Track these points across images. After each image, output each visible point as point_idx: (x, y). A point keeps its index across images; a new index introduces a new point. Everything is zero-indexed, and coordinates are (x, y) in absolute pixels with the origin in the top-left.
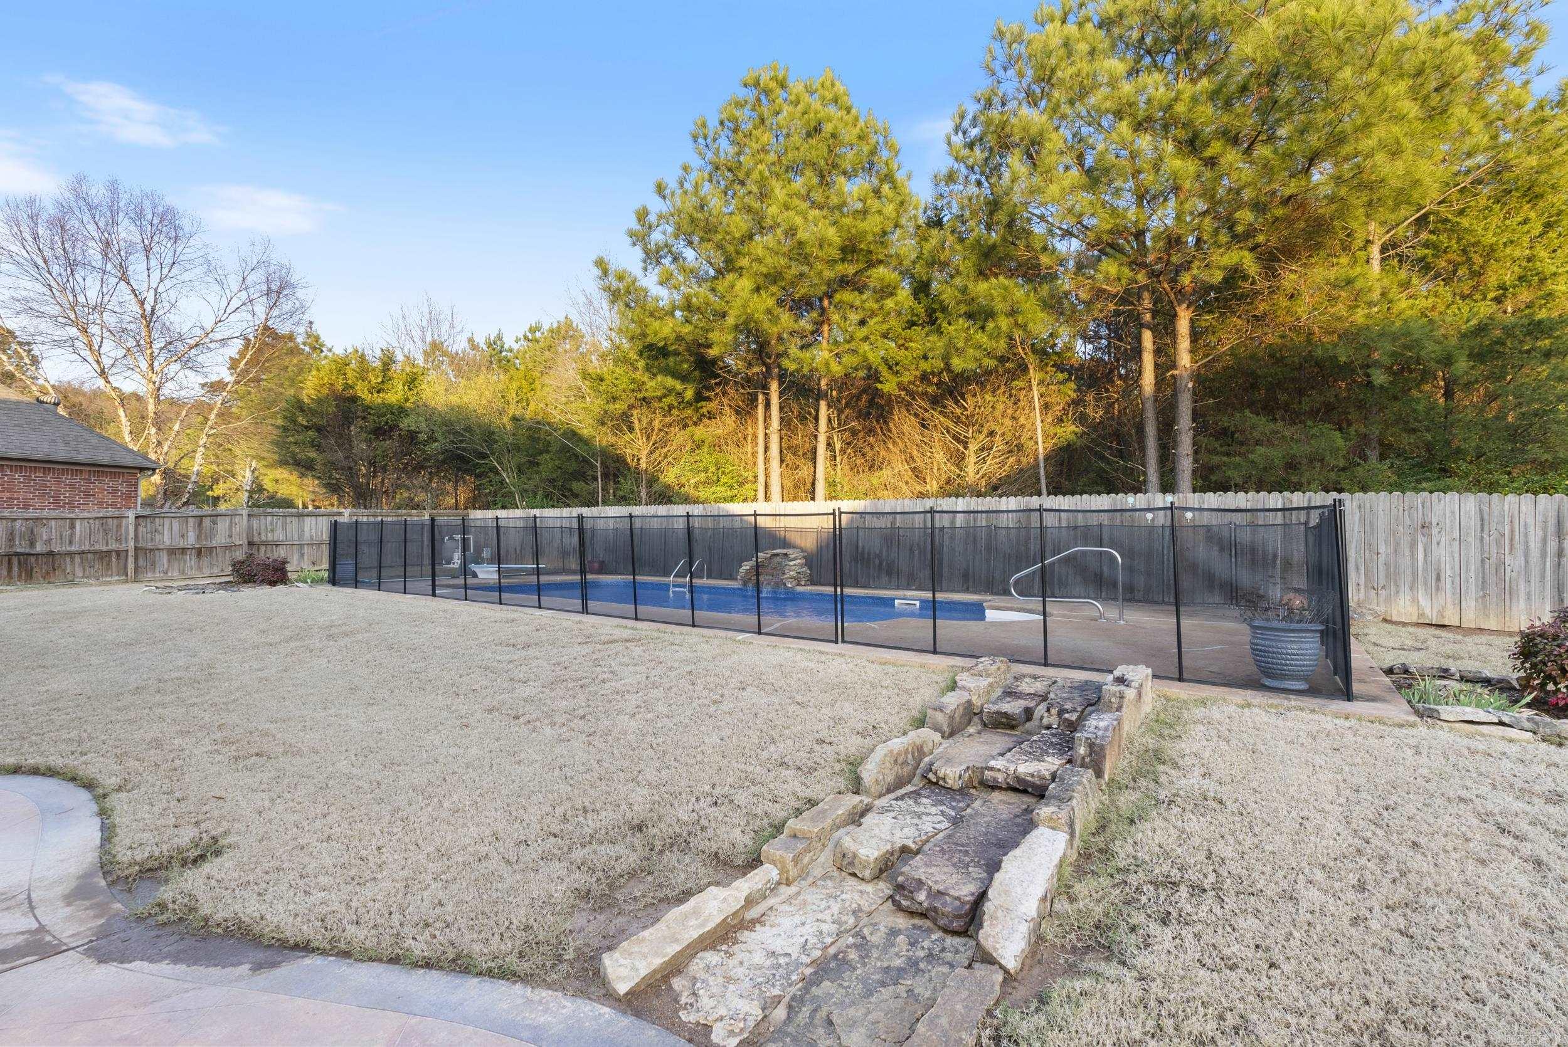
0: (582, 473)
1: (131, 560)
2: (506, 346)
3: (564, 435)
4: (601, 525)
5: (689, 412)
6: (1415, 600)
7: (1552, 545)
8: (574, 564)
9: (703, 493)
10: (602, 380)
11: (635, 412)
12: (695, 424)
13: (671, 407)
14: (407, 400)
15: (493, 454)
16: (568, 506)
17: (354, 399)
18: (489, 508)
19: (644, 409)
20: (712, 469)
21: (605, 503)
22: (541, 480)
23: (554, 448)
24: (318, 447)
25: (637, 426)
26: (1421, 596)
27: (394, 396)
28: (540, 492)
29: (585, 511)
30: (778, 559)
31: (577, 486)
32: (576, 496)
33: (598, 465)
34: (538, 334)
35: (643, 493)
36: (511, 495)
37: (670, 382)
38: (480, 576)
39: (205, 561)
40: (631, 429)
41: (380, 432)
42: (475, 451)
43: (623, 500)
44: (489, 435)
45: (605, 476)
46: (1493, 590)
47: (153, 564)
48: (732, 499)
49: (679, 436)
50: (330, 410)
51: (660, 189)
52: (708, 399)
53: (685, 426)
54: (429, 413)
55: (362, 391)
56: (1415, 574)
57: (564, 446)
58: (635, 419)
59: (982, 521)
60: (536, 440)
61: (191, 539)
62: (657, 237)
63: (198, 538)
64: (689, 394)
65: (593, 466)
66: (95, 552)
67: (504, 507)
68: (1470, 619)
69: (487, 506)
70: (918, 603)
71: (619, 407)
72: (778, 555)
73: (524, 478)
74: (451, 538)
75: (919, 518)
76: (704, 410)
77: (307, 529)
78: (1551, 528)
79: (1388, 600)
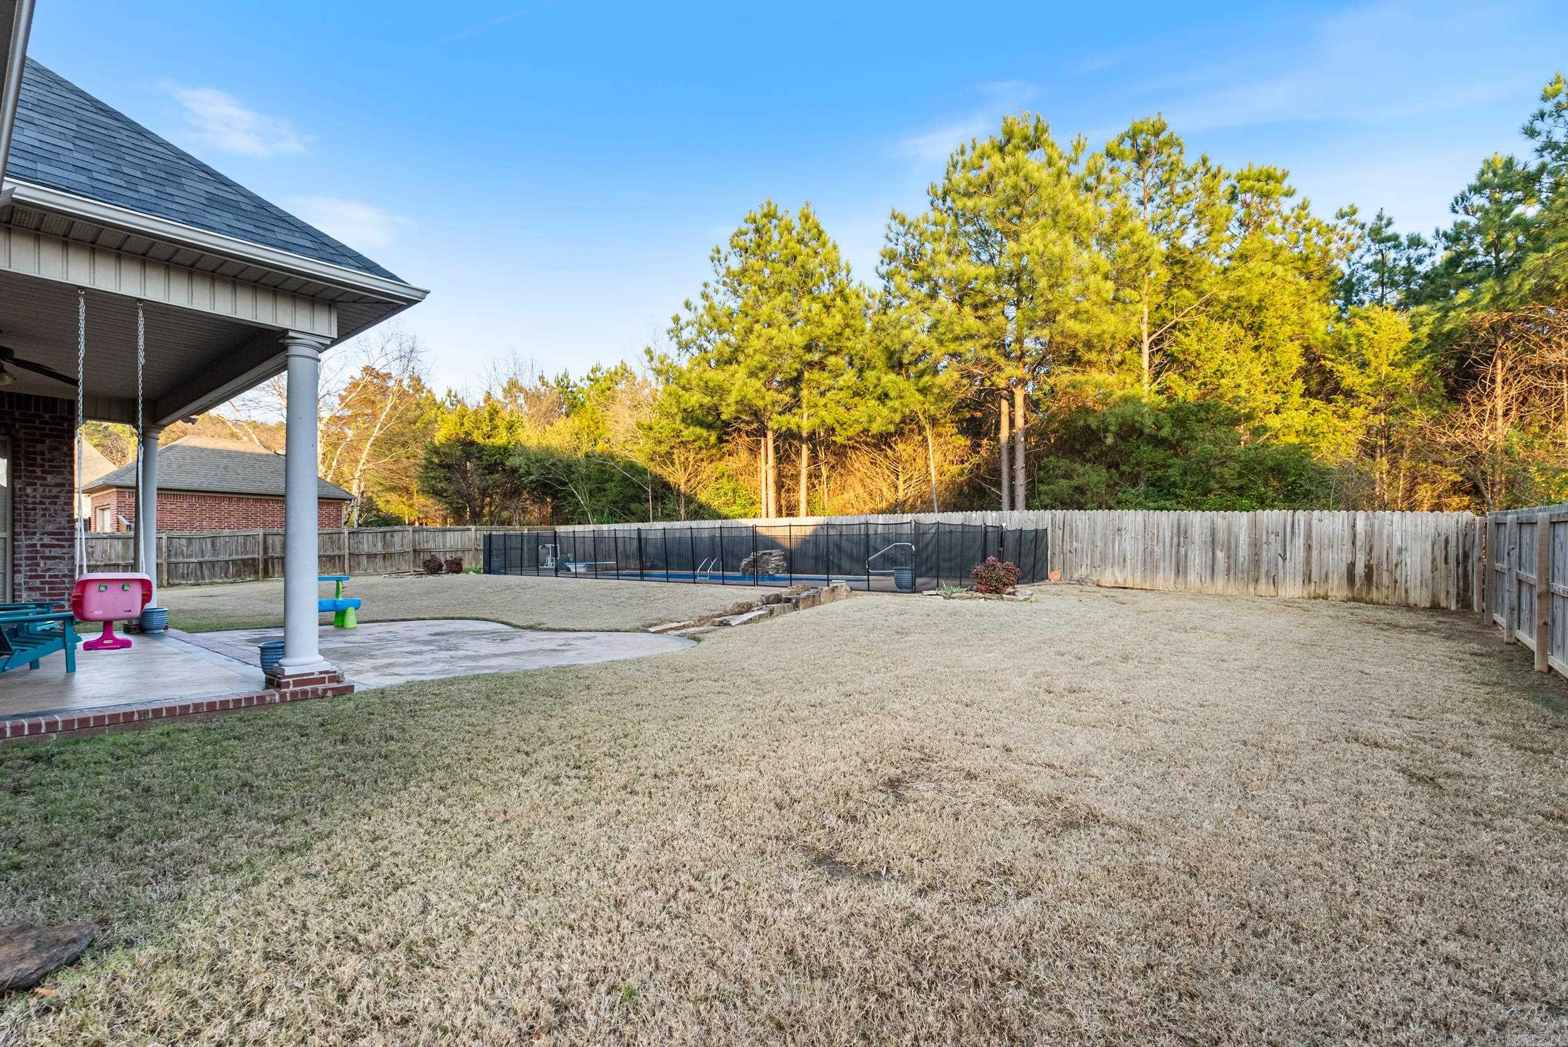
0: (638, 497)
1: (347, 561)
2: (571, 384)
3: (624, 468)
4: (651, 536)
5: (714, 451)
6: (1113, 574)
7: (1175, 540)
9: (725, 511)
10: (651, 429)
11: (676, 451)
12: (720, 460)
13: (701, 448)
14: (509, 443)
15: (571, 482)
16: (628, 521)
17: (472, 443)
18: (568, 524)
19: (682, 450)
20: (731, 494)
21: (655, 519)
22: (607, 502)
23: (617, 478)
24: (449, 480)
25: (677, 462)
26: (1116, 570)
27: (501, 439)
28: (607, 511)
29: (641, 525)
30: (766, 557)
31: (634, 506)
32: (634, 514)
33: (650, 490)
34: (599, 374)
35: (682, 511)
36: (584, 513)
37: (698, 430)
39: (388, 563)
40: (673, 463)
41: (491, 469)
42: (557, 480)
43: (668, 517)
44: (569, 467)
45: (655, 498)
46: (1149, 566)
47: (359, 564)
48: (745, 515)
49: (708, 469)
50: (458, 453)
51: (688, 305)
52: (727, 441)
53: (712, 461)
54: (524, 452)
55: (477, 437)
56: (1114, 558)
57: (625, 479)
58: (675, 457)
59: (892, 529)
60: (604, 472)
61: (380, 548)
62: (686, 335)
63: (384, 547)
64: (713, 439)
65: (646, 492)
66: (327, 556)
67: (580, 523)
68: (1138, 583)
69: (567, 522)
71: (663, 448)
72: (767, 553)
73: (594, 501)
74: (544, 547)
75: (856, 528)
76: (725, 450)
77: (448, 540)
78: (1175, 531)
79: (1102, 573)
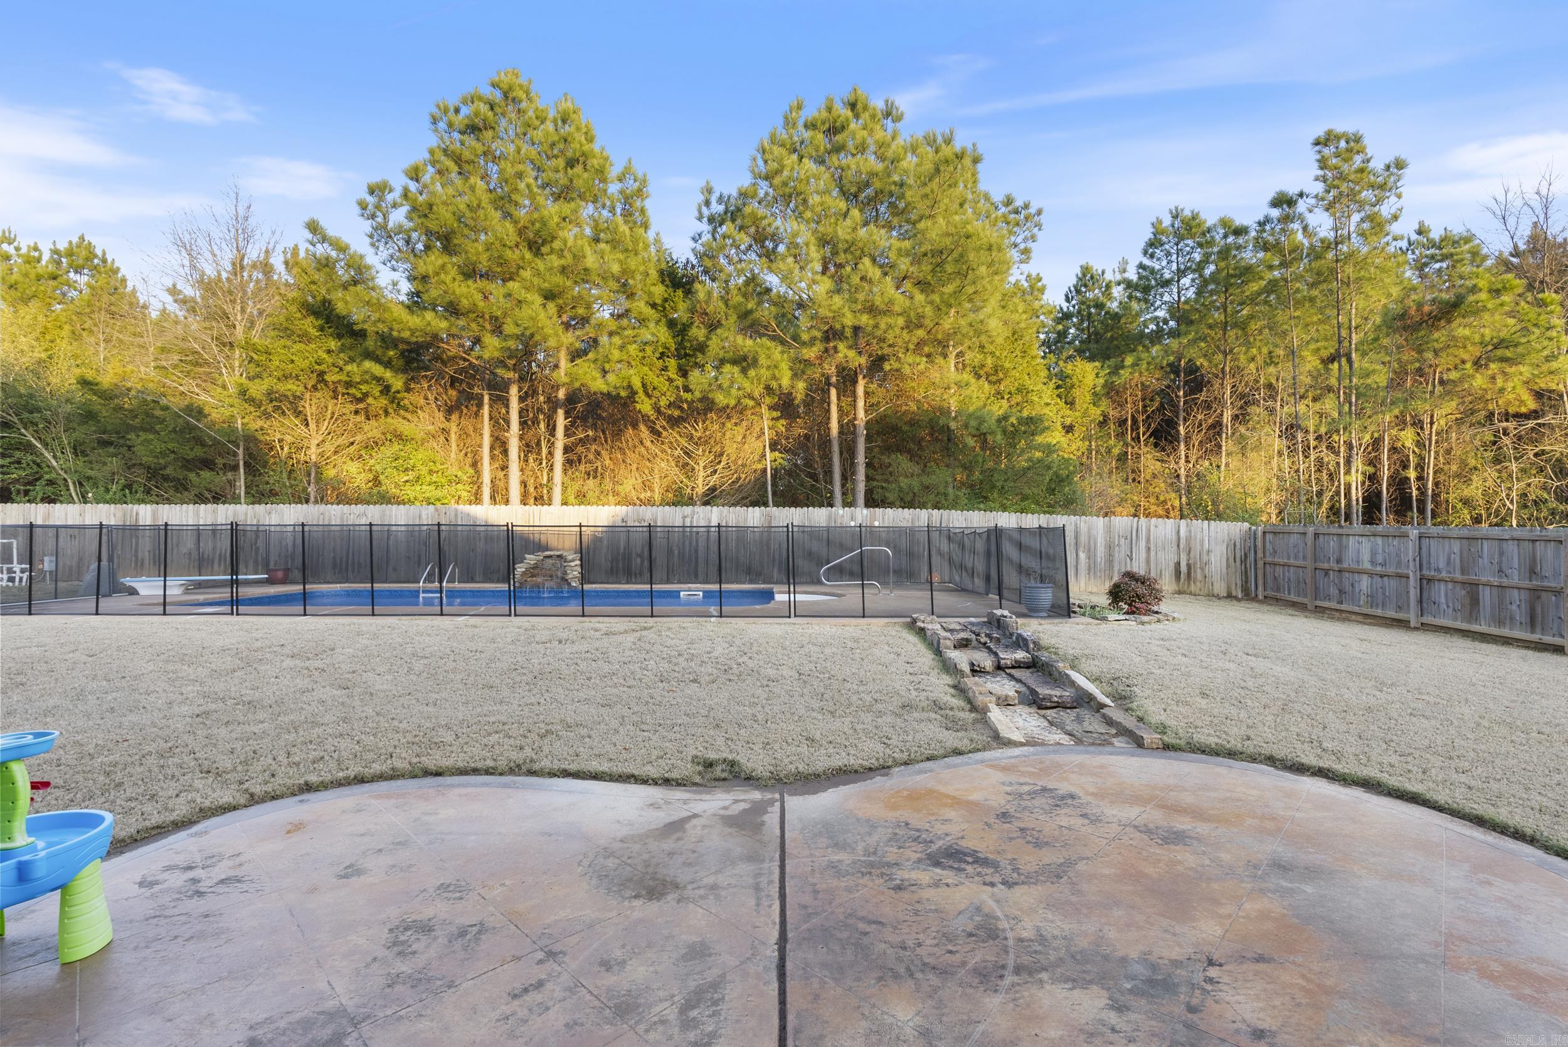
3: (187, 411)
8: (297, 574)
11: (307, 395)
12: (389, 415)
25: (308, 410)
30: (553, 561)
33: (240, 452)
35: (313, 489)
38: (142, 592)
40: (297, 414)
49: (368, 427)
52: (411, 391)
58: (306, 403)
65: (230, 453)
70: (701, 594)
72: (550, 557)
73: (85, 462)
